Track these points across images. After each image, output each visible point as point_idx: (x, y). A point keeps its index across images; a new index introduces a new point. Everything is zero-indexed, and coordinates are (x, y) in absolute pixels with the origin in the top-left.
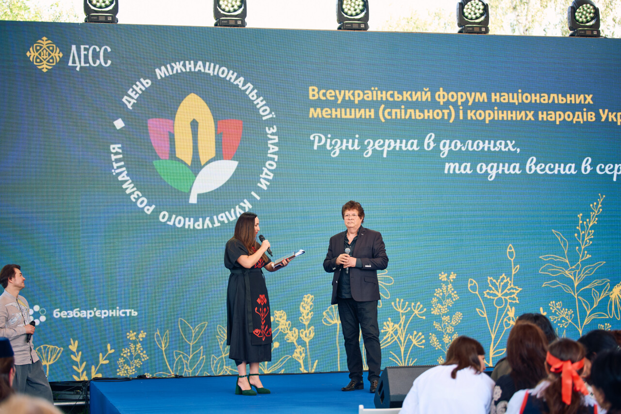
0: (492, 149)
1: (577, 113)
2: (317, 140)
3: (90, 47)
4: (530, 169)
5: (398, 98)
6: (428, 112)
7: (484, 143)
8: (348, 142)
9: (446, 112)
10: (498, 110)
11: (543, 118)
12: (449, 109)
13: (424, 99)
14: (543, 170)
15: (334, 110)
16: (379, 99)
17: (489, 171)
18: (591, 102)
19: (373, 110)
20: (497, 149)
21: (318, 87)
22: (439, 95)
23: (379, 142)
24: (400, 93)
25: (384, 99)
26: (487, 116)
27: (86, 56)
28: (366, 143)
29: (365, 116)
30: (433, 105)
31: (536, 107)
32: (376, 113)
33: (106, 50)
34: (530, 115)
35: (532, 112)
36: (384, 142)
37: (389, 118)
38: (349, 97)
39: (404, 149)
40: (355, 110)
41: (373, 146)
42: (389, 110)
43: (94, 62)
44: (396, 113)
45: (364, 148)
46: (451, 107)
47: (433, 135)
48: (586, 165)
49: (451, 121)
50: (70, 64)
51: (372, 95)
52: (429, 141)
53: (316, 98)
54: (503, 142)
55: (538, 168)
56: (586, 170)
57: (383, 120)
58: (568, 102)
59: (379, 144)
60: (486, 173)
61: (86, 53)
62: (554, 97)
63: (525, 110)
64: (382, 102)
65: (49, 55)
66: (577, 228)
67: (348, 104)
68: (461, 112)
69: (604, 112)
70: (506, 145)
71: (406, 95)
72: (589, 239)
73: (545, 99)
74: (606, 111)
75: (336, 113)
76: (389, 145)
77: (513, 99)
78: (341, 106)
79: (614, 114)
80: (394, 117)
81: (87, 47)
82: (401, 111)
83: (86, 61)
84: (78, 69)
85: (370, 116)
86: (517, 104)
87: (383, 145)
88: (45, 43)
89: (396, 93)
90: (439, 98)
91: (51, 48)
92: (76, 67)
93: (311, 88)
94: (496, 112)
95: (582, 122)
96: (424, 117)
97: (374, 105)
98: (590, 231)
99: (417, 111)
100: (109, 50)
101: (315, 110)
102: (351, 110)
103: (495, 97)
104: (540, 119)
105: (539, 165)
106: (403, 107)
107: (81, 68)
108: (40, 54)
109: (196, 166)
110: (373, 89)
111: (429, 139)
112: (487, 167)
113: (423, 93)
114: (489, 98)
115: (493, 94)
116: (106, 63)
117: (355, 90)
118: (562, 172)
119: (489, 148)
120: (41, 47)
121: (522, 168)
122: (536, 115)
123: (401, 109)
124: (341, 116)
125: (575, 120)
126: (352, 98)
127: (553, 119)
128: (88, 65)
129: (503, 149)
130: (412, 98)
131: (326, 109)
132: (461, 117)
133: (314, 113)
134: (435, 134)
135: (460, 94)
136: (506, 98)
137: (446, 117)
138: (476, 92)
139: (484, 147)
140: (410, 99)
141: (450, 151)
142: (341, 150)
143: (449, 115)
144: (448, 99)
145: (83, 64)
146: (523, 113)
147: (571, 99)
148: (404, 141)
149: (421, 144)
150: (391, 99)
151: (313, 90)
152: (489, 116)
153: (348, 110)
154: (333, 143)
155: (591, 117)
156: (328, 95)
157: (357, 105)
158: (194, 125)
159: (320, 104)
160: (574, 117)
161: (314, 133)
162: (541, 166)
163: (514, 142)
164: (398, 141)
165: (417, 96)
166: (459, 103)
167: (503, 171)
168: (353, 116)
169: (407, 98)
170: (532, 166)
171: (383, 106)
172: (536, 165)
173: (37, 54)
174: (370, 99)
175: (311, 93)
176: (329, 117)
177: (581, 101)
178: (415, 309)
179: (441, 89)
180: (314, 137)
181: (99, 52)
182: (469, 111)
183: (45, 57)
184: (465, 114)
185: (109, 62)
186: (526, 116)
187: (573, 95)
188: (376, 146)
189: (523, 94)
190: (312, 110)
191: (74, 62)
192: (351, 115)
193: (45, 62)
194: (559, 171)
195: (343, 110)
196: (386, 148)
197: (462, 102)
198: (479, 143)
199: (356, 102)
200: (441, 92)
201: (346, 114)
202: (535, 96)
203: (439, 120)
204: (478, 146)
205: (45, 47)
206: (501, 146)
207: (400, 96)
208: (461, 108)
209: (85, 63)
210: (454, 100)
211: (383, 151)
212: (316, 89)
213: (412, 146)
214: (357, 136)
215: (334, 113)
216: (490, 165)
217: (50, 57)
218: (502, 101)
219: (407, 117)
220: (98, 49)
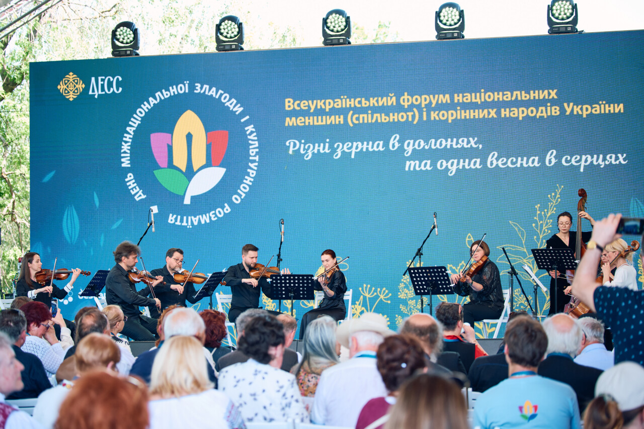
0: (455, 146)
1: (540, 108)
2: (292, 145)
3: (105, 78)
4: (492, 164)
5: (366, 104)
6: (394, 115)
7: (447, 141)
8: (319, 146)
9: (410, 114)
10: (460, 110)
11: (505, 115)
12: (413, 111)
13: (389, 104)
14: (506, 163)
15: (307, 118)
16: (348, 106)
17: (450, 167)
18: (555, 97)
19: (342, 117)
20: (459, 146)
21: (293, 98)
22: (404, 99)
23: (348, 145)
24: (368, 99)
25: (353, 106)
26: (450, 116)
27: (103, 86)
28: (335, 146)
29: (335, 122)
30: (399, 108)
31: (498, 105)
32: (345, 119)
33: (118, 79)
34: (493, 113)
35: (495, 110)
36: (352, 144)
37: (357, 122)
38: (321, 106)
39: (370, 150)
40: (326, 117)
41: (342, 148)
42: (357, 116)
43: (109, 90)
44: (363, 118)
45: (333, 151)
46: (415, 110)
47: (398, 137)
48: (551, 158)
49: (415, 122)
50: (91, 93)
51: (342, 102)
52: (394, 142)
53: (292, 108)
54: (466, 140)
55: (500, 163)
56: (550, 162)
57: (351, 125)
58: (532, 98)
59: (349, 146)
60: (447, 169)
61: (102, 83)
62: (517, 94)
63: (488, 108)
64: (350, 108)
65: (75, 86)
66: (535, 218)
67: (320, 112)
68: (425, 114)
69: (569, 106)
70: (469, 142)
71: (373, 101)
72: (547, 229)
73: (508, 96)
74: (571, 104)
75: (310, 121)
76: (356, 147)
77: (476, 98)
78: (313, 114)
79: (580, 107)
80: (361, 121)
81: (104, 78)
82: (368, 115)
83: (103, 90)
84: (96, 97)
85: (339, 121)
86: (479, 103)
87: (351, 147)
88: (71, 77)
89: (363, 99)
90: (404, 102)
91: (76, 81)
92: (95, 95)
93: (287, 100)
94: (459, 112)
95: (545, 117)
96: (389, 121)
97: (343, 111)
98: (548, 221)
99: (383, 115)
100: (120, 79)
101: (291, 119)
102: (322, 118)
103: (458, 98)
104: (503, 116)
105: (501, 160)
106: (370, 112)
107: (99, 95)
108: (68, 87)
109: (190, 173)
110: (342, 97)
111: (394, 140)
112: (447, 163)
113: (389, 98)
114: (452, 99)
115: (456, 95)
116: (118, 90)
117: (326, 99)
118: (525, 165)
119: (451, 145)
120: (68, 81)
121: (484, 162)
122: (498, 113)
123: (368, 114)
124: (313, 123)
125: (539, 114)
126: (323, 107)
127: (516, 115)
128: (104, 93)
129: (465, 146)
130: (378, 103)
131: (300, 118)
132: (425, 119)
133: (290, 122)
134: (400, 135)
135: (423, 97)
136: (468, 98)
137: (410, 119)
138: (439, 94)
139: (446, 145)
140: (376, 105)
141: (414, 150)
142: (313, 153)
143: (414, 117)
144: (412, 103)
145: (100, 92)
146: (486, 111)
147: (534, 95)
148: (371, 143)
149: (386, 145)
150: (359, 106)
151: (289, 102)
152: (452, 115)
153: (320, 117)
154: (306, 147)
155: (555, 111)
156: (302, 105)
157: (328, 112)
158: (189, 137)
159: (295, 113)
160: (537, 112)
161: (290, 139)
162: (503, 160)
163: (476, 139)
164: (365, 143)
165: (383, 101)
166: (423, 106)
167: (464, 166)
168: (324, 123)
169: (373, 104)
170: (493, 160)
171: (351, 112)
172: (497, 159)
173: (65, 87)
174: (340, 106)
175: (287, 104)
176: (303, 124)
177: (544, 97)
178: (380, 294)
179: (406, 94)
180: (290, 143)
181: (113, 81)
182: (432, 113)
183: (71, 89)
184: (429, 115)
185: (121, 89)
186: (489, 113)
187: (537, 92)
188: (345, 149)
189: (485, 93)
190: (288, 119)
191: (93, 91)
192: (322, 121)
193: (71, 93)
194: (522, 164)
195: (315, 118)
196: (354, 150)
197: (426, 105)
198: (441, 141)
199: (327, 110)
200: (406, 96)
201: (318, 122)
202: (498, 94)
203: (404, 122)
204: (441, 145)
205: (71, 80)
206: (463, 143)
207: (367, 102)
208: (425, 110)
209: (102, 91)
210: (417, 103)
211: (350, 153)
212: (292, 101)
213: (378, 146)
214: (328, 140)
215: (307, 121)
216: (451, 161)
217: (75, 88)
218: (465, 101)
219: (374, 121)
220: (112, 79)
